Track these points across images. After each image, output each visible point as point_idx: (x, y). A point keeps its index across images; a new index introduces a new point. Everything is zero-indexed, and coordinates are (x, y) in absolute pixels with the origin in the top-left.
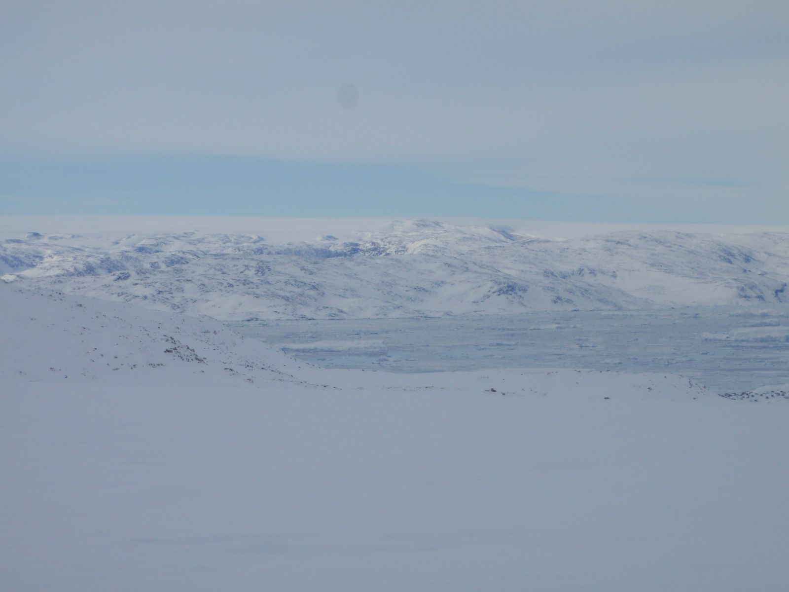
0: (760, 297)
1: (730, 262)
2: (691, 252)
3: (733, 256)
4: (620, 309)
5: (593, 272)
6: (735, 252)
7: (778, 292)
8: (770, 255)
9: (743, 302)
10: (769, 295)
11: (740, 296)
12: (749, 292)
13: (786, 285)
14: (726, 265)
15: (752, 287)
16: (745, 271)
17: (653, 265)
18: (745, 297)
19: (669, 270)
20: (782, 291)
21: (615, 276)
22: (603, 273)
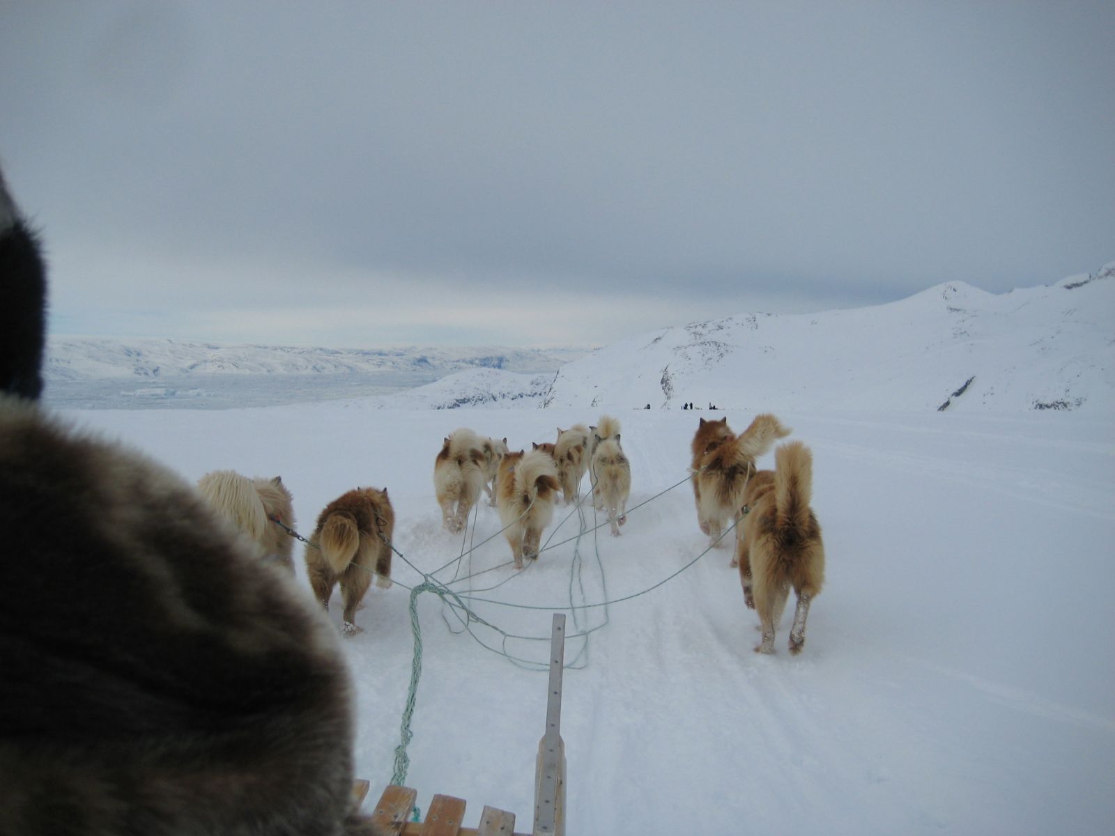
0: (146, 374)
1: (130, 356)
2: (109, 351)
3: (131, 353)
4: (73, 379)
5: (57, 360)
6: (132, 351)
7: (155, 371)
8: (150, 352)
9: (137, 376)
10: (150, 372)
11: (135, 373)
12: (141, 372)
13: (158, 368)
14: (128, 357)
15: (142, 369)
16: (138, 360)
17: (89, 357)
18: (139, 373)
19: (98, 360)
20: (157, 370)
21: (69, 363)
22: (63, 361)
